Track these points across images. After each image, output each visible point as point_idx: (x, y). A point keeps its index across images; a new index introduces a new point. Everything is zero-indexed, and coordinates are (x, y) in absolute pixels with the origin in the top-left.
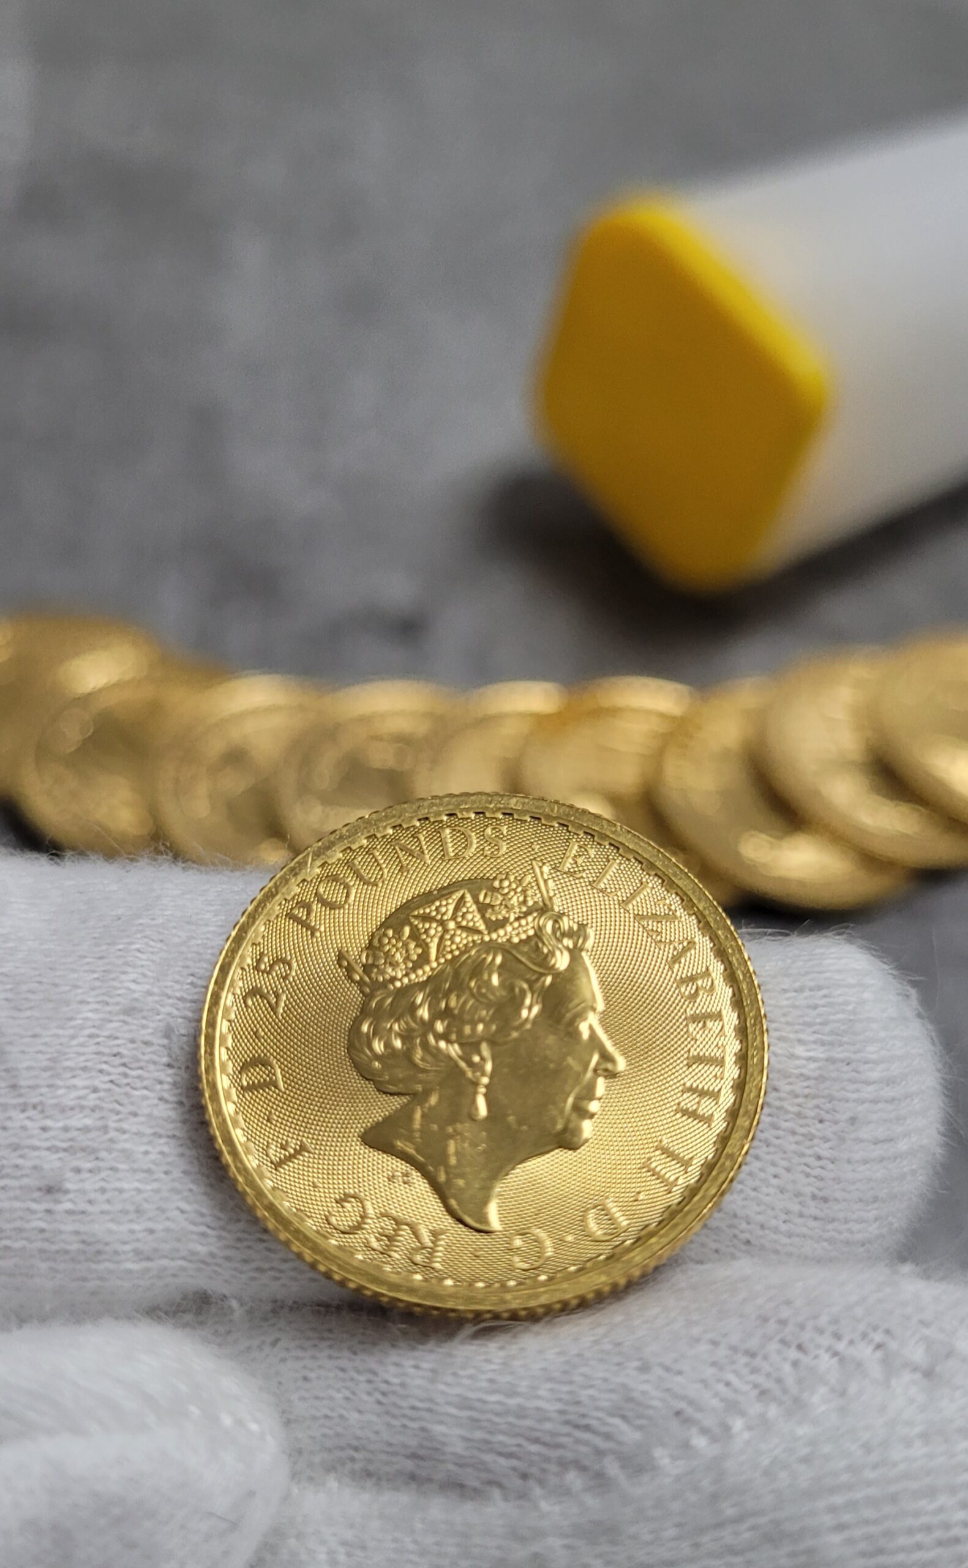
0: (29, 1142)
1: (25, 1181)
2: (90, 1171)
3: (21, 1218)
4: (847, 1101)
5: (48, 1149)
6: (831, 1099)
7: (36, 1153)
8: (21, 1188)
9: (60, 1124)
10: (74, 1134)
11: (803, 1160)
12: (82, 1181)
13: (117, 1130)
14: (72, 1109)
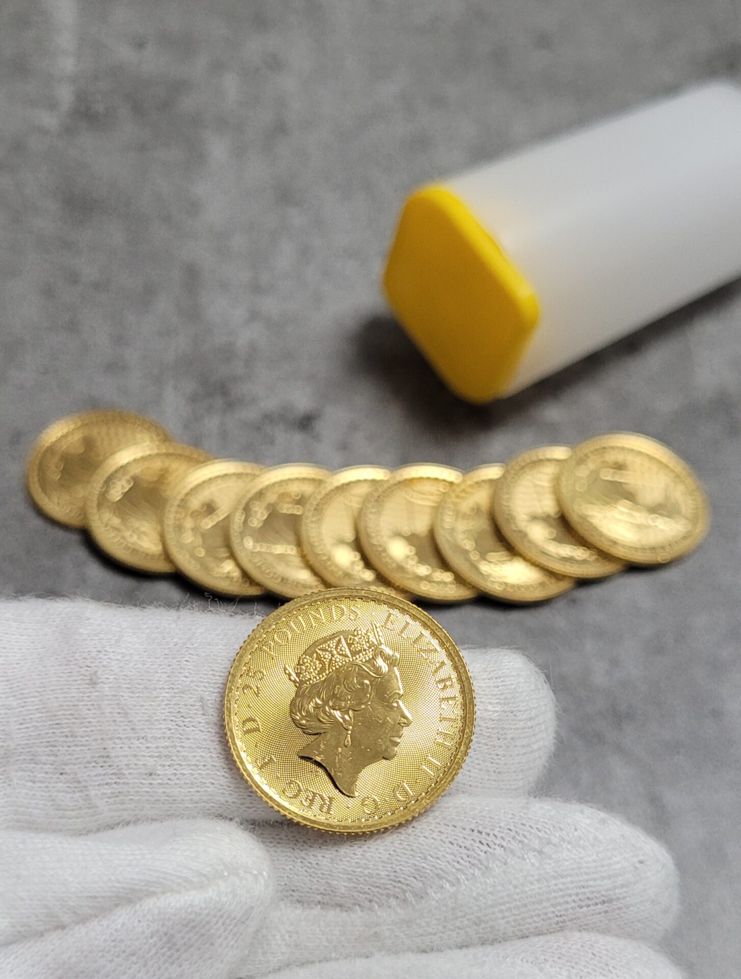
0: (141, 753)
1: (140, 771)
2: (169, 766)
3: (138, 787)
4: (511, 729)
5: (149, 757)
6: (503, 729)
7: (144, 758)
8: (138, 774)
9: (154, 746)
10: (161, 749)
11: (491, 756)
12: (166, 770)
13: (181, 746)
14: (160, 738)
